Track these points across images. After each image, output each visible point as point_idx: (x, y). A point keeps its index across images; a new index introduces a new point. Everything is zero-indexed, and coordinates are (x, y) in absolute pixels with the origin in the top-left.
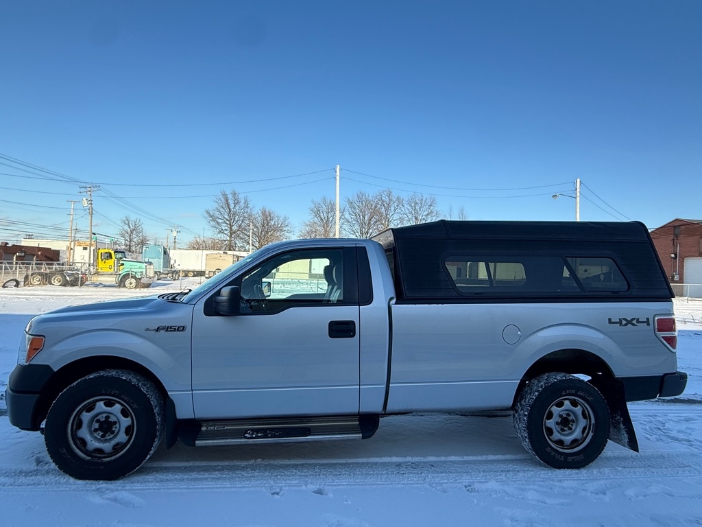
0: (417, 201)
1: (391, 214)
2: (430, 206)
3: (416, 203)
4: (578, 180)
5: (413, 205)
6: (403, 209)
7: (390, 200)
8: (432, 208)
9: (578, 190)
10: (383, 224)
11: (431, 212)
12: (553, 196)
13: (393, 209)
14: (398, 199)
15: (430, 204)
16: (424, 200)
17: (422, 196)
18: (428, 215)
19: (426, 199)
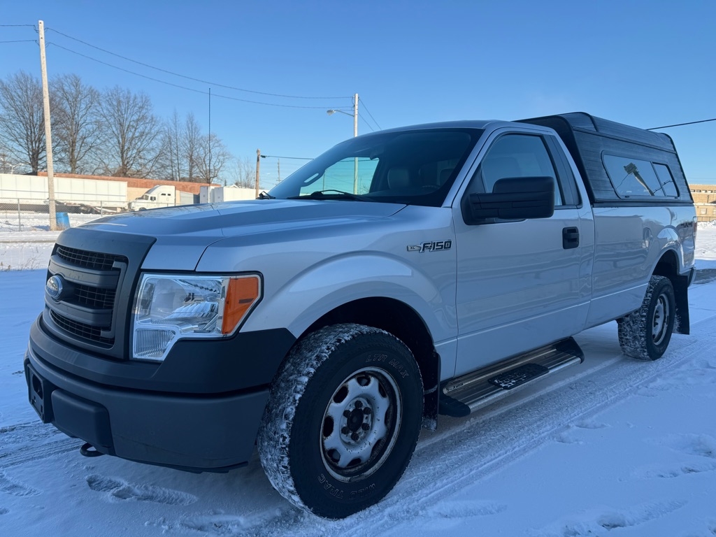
0: (121, 99)
1: (81, 114)
2: (141, 108)
3: (119, 102)
4: (357, 95)
5: (115, 103)
6: (99, 108)
7: (79, 93)
8: (144, 111)
9: (356, 107)
10: (68, 129)
11: (144, 118)
12: (329, 111)
13: (83, 106)
14: (91, 91)
15: (140, 104)
16: (132, 98)
17: (129, 93)
18: (138, 120)
19: (135, 98)
